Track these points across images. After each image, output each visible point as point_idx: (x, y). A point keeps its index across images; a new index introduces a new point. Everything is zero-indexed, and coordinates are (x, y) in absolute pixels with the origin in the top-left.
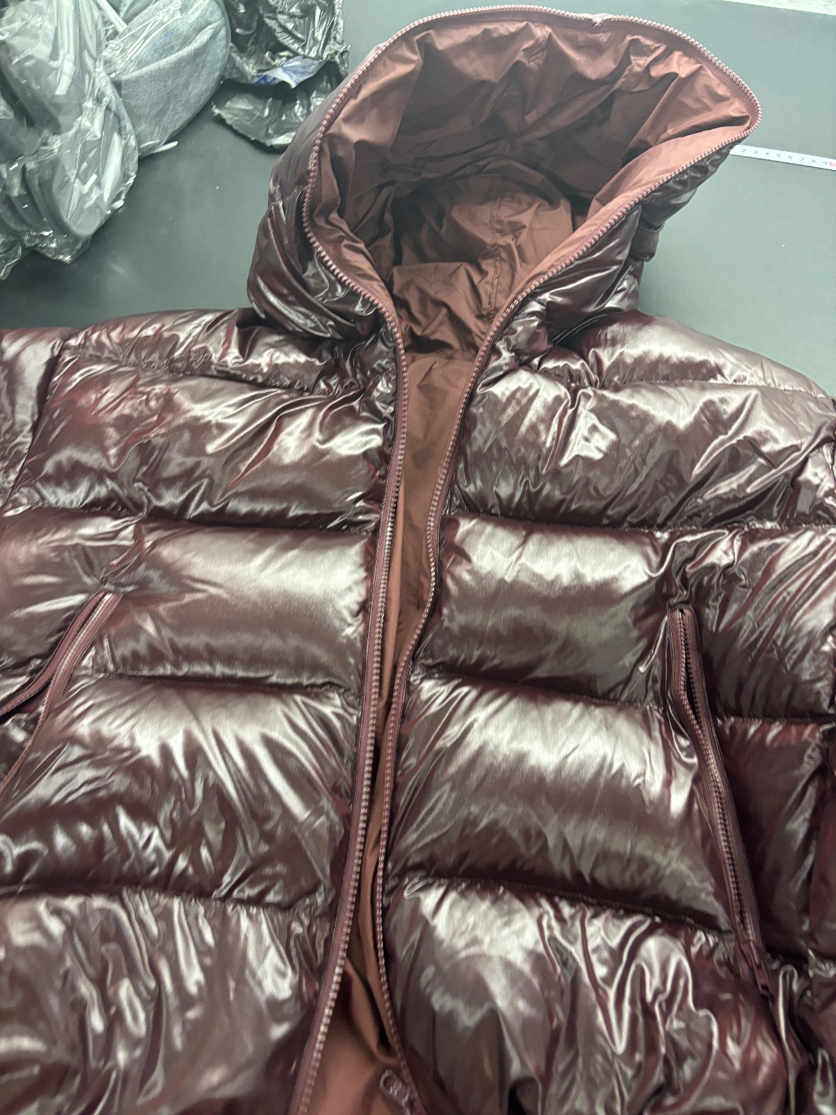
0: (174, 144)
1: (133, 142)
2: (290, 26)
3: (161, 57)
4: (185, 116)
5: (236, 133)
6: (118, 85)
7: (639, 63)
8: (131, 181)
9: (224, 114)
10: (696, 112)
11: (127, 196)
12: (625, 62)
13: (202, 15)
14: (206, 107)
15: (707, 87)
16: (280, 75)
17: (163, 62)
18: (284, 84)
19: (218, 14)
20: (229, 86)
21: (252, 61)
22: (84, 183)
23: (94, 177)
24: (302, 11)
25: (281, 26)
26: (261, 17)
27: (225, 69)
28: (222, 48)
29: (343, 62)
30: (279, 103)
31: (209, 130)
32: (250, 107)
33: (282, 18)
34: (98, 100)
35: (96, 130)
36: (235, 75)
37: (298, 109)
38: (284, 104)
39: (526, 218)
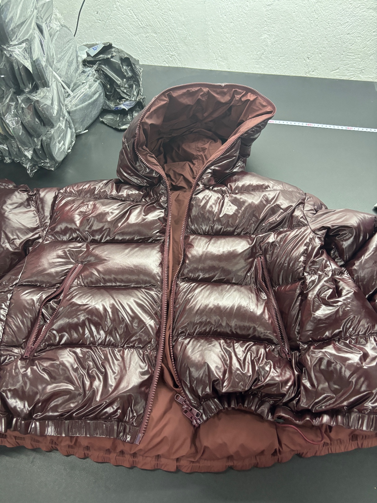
0: (87, 131)
1: (74, 131)
2: (125, 91)
3: (83, 103)
4: (91, 121)
5: (108, 126)
6: (69, 113)
7: (238, 97)
8: (74, 143)
9: (103, 120)
10: (257, 111)
11: (72, 148)
12: (233, 97)
13: (96, 89)
14: (97, 118)
15: (260, 103)
16: (122, 107)
17: (84, 105)
18: (124, 109)
19: (101, 88)
20: (105, 111)
21: (113, 103)
22: (60, 144)
23: (63, 142)
24: (129, 86)
25: (122, 91)
26: (115, 89)
27: (103, 106)
28: (102, 99)
29: (143, 101)
30: (122, 116)
31: (99, 125)
32: (113, 118)
33: (122, 89)
34: (64, 118)
35: (63, 127)
36: (107, 108)
37: (129, 117)
38: (124, 116)
39: (207, 146)
